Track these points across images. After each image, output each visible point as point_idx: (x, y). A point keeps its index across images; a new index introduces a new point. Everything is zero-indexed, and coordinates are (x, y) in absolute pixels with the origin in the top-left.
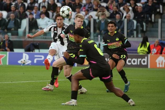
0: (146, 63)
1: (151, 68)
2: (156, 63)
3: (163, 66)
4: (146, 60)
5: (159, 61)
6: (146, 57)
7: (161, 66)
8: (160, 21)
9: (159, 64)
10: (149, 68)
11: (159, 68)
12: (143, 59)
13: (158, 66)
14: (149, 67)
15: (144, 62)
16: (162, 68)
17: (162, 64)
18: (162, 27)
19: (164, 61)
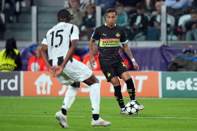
0: (16, 88)
1: (25, 95)
2: (35, 86)
3: (49, 93)
4: (16, 81)
5: (41, 83)
6: (16, 77)
7: (44, 92)
9: (41, 88)
10: (23, 97)
11: (41, 95)
12: (11, 81)
13: (39, 92)
14: (22, 94)
15: (13, 85)
16: (46, 95)
17: (46, 89)
18: (39, 21)
19: (50, 83)
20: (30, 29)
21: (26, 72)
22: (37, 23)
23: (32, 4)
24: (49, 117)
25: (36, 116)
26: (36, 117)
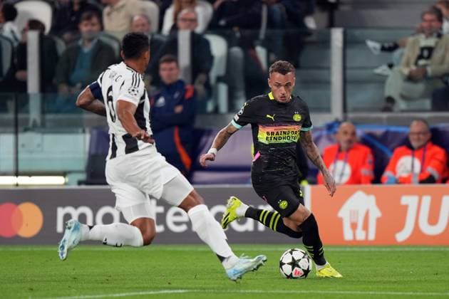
3: (372, 237)
5: (354, 213)
7: (361, 235)
8: (337, 35)
9: (354, 226)
11: (355, 243)
13: (348, 235)
16: (366, 243)
17: (366, 227)
18: (348, 65)
19: (375, 213)
20: (327, 83)
21: (315, 187)
22: (345, 68)
23: (332, 24)
24: (375, 295)
25: (342, 292)
26: (342, 294)
